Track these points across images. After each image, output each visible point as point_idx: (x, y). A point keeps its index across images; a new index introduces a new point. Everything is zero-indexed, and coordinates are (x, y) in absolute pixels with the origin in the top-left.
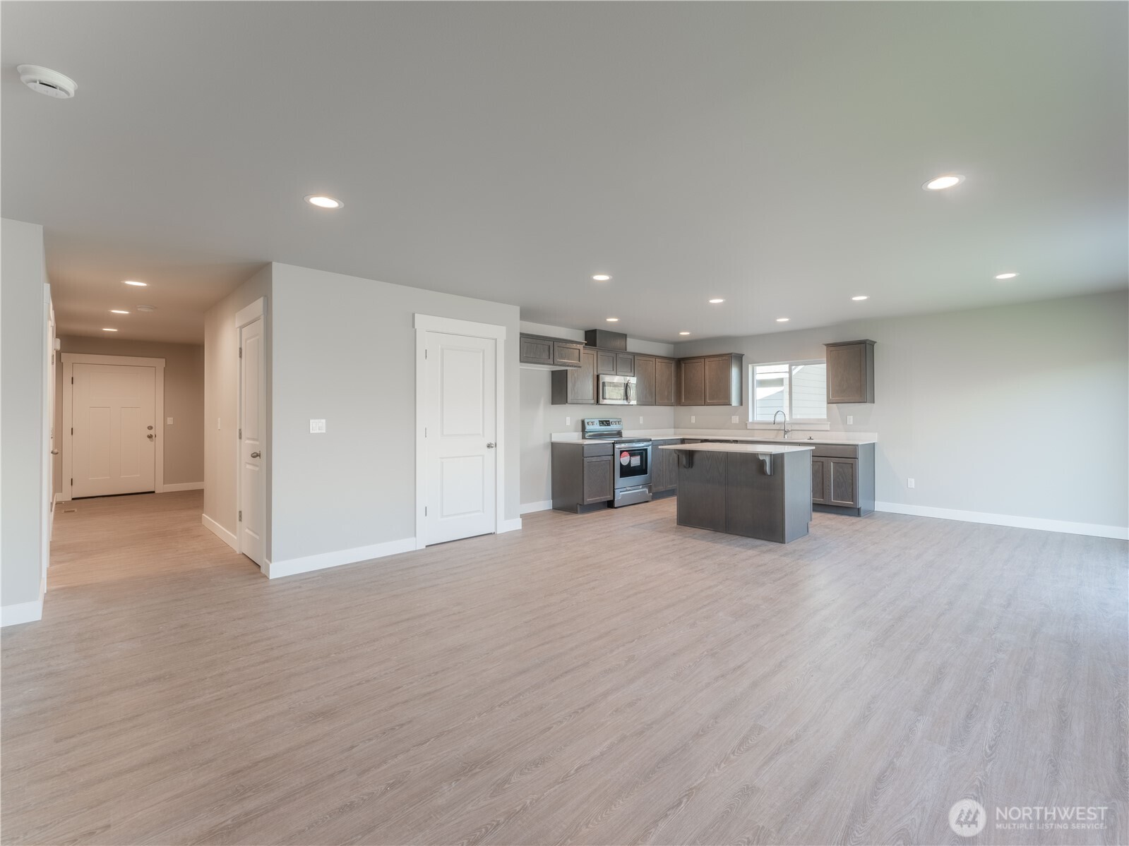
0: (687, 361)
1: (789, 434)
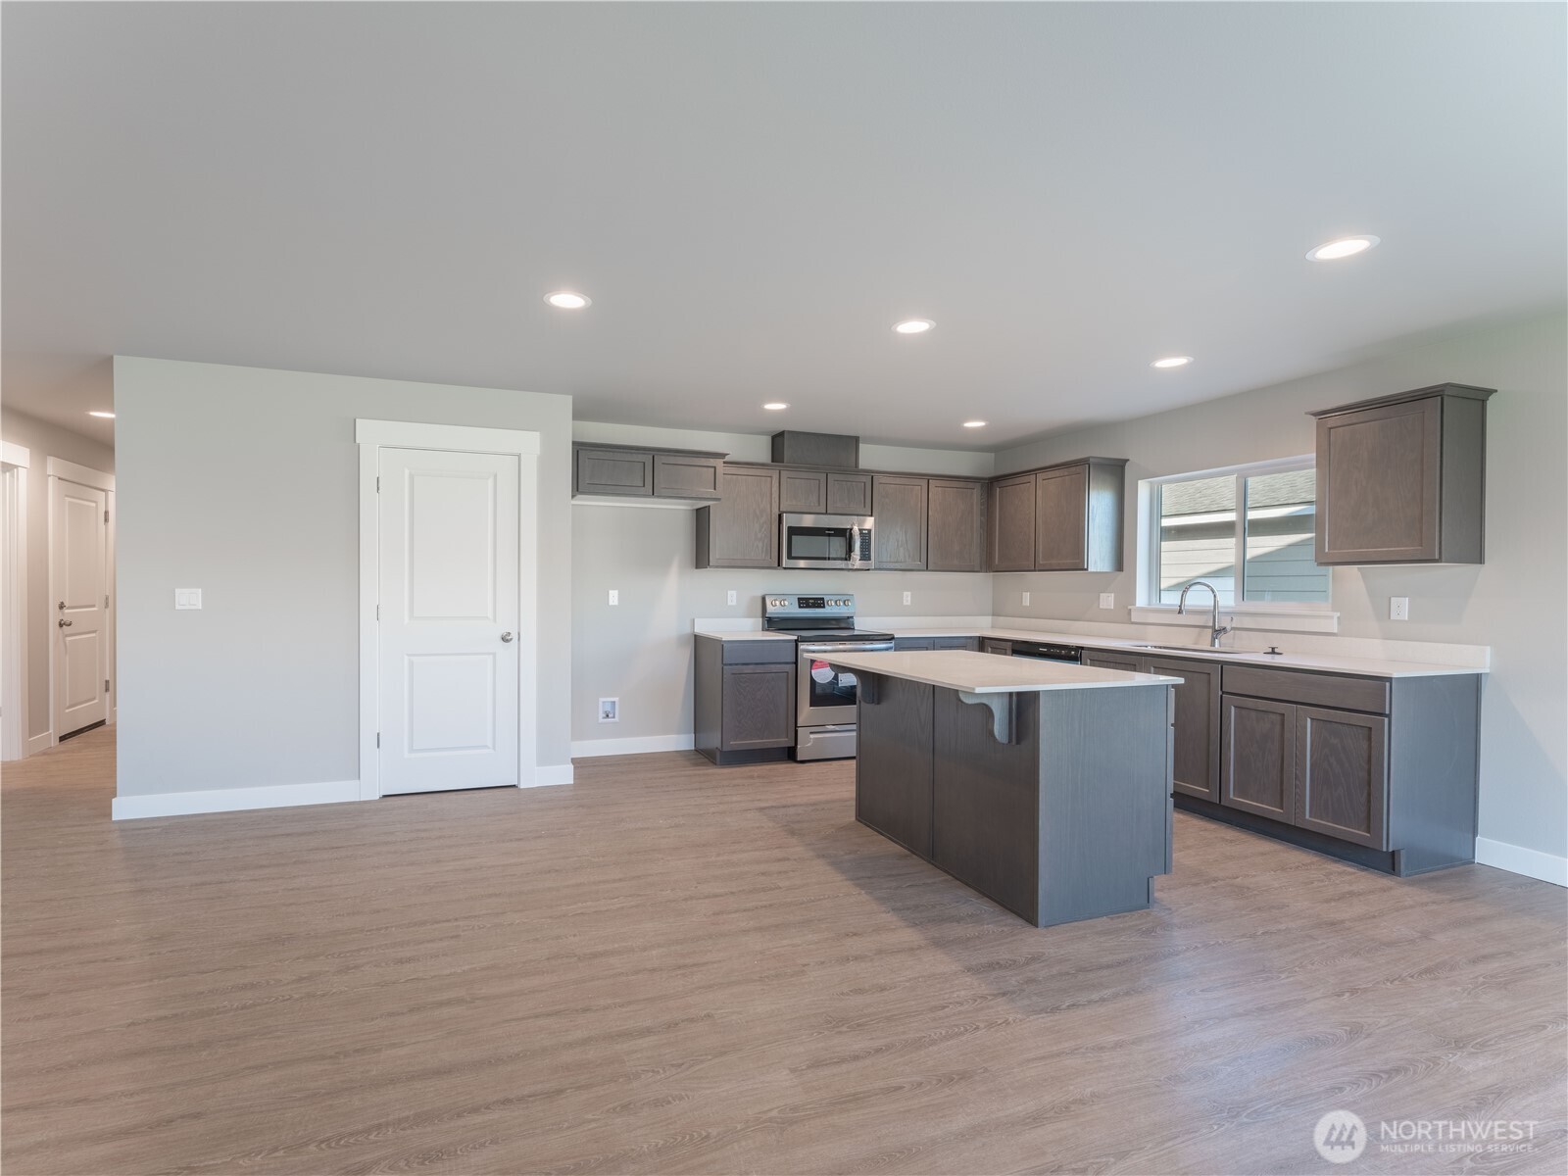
0: (1004, 483)
1: (1224, 637)
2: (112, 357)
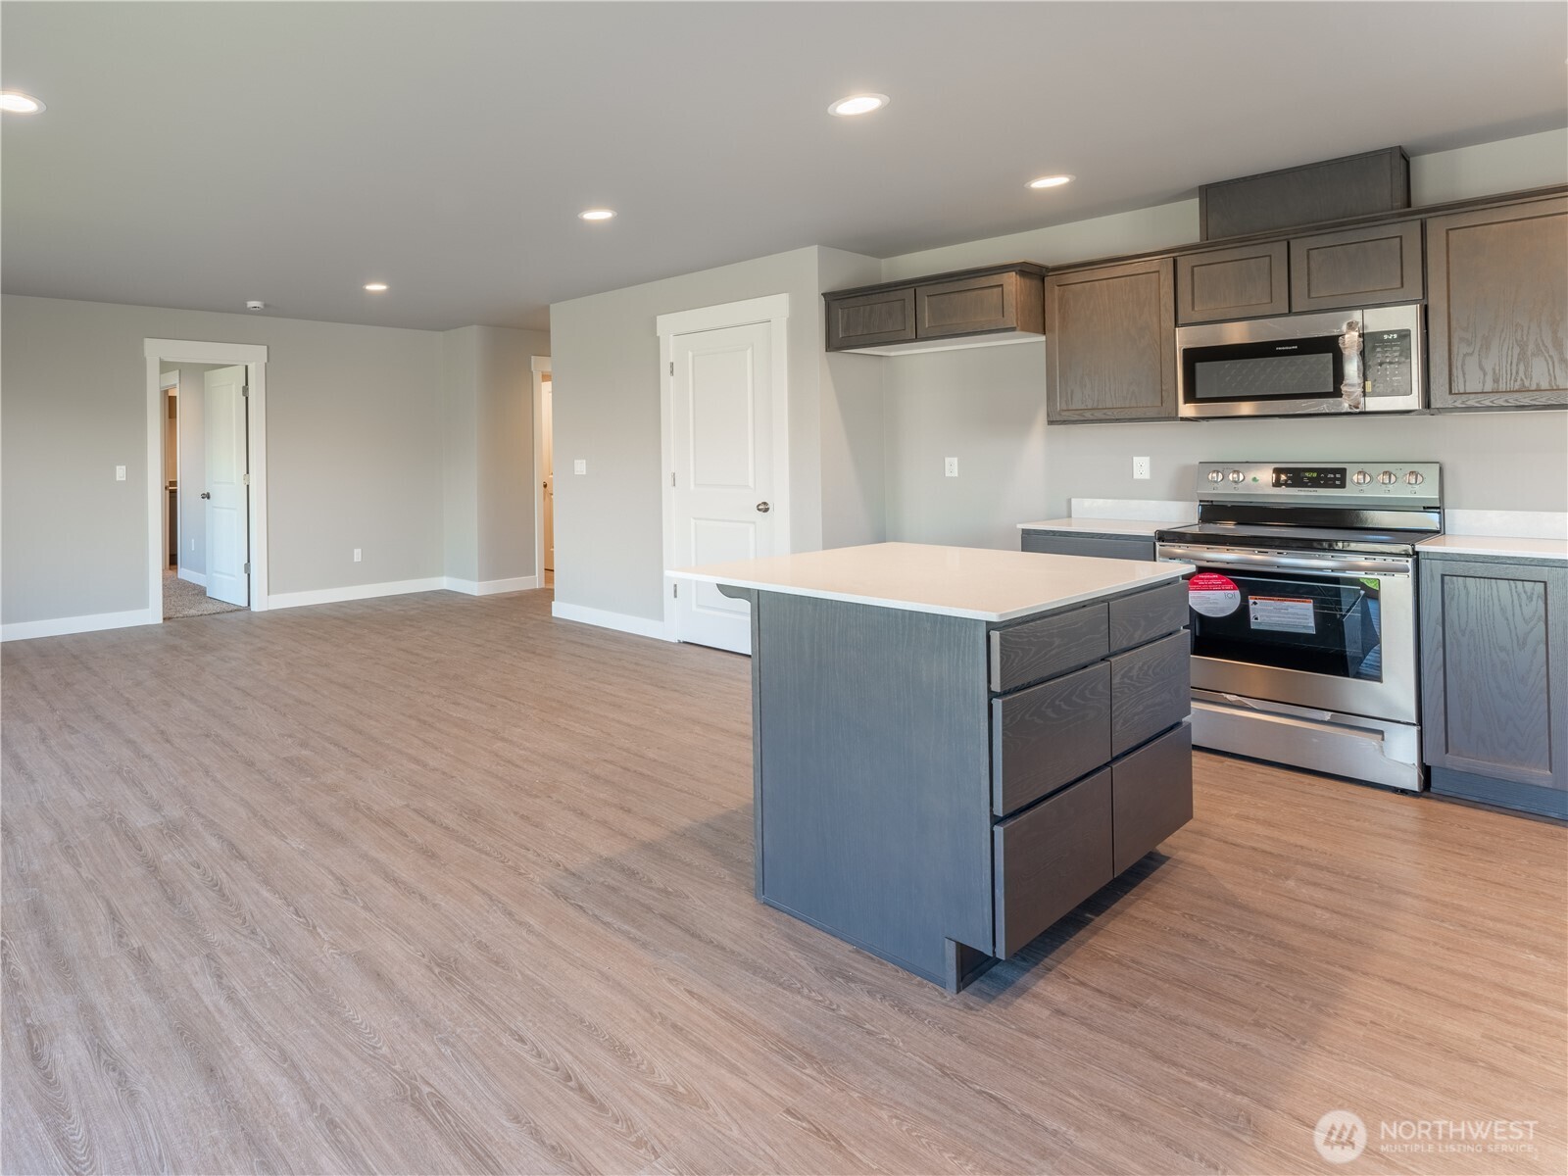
2: (549, 307)
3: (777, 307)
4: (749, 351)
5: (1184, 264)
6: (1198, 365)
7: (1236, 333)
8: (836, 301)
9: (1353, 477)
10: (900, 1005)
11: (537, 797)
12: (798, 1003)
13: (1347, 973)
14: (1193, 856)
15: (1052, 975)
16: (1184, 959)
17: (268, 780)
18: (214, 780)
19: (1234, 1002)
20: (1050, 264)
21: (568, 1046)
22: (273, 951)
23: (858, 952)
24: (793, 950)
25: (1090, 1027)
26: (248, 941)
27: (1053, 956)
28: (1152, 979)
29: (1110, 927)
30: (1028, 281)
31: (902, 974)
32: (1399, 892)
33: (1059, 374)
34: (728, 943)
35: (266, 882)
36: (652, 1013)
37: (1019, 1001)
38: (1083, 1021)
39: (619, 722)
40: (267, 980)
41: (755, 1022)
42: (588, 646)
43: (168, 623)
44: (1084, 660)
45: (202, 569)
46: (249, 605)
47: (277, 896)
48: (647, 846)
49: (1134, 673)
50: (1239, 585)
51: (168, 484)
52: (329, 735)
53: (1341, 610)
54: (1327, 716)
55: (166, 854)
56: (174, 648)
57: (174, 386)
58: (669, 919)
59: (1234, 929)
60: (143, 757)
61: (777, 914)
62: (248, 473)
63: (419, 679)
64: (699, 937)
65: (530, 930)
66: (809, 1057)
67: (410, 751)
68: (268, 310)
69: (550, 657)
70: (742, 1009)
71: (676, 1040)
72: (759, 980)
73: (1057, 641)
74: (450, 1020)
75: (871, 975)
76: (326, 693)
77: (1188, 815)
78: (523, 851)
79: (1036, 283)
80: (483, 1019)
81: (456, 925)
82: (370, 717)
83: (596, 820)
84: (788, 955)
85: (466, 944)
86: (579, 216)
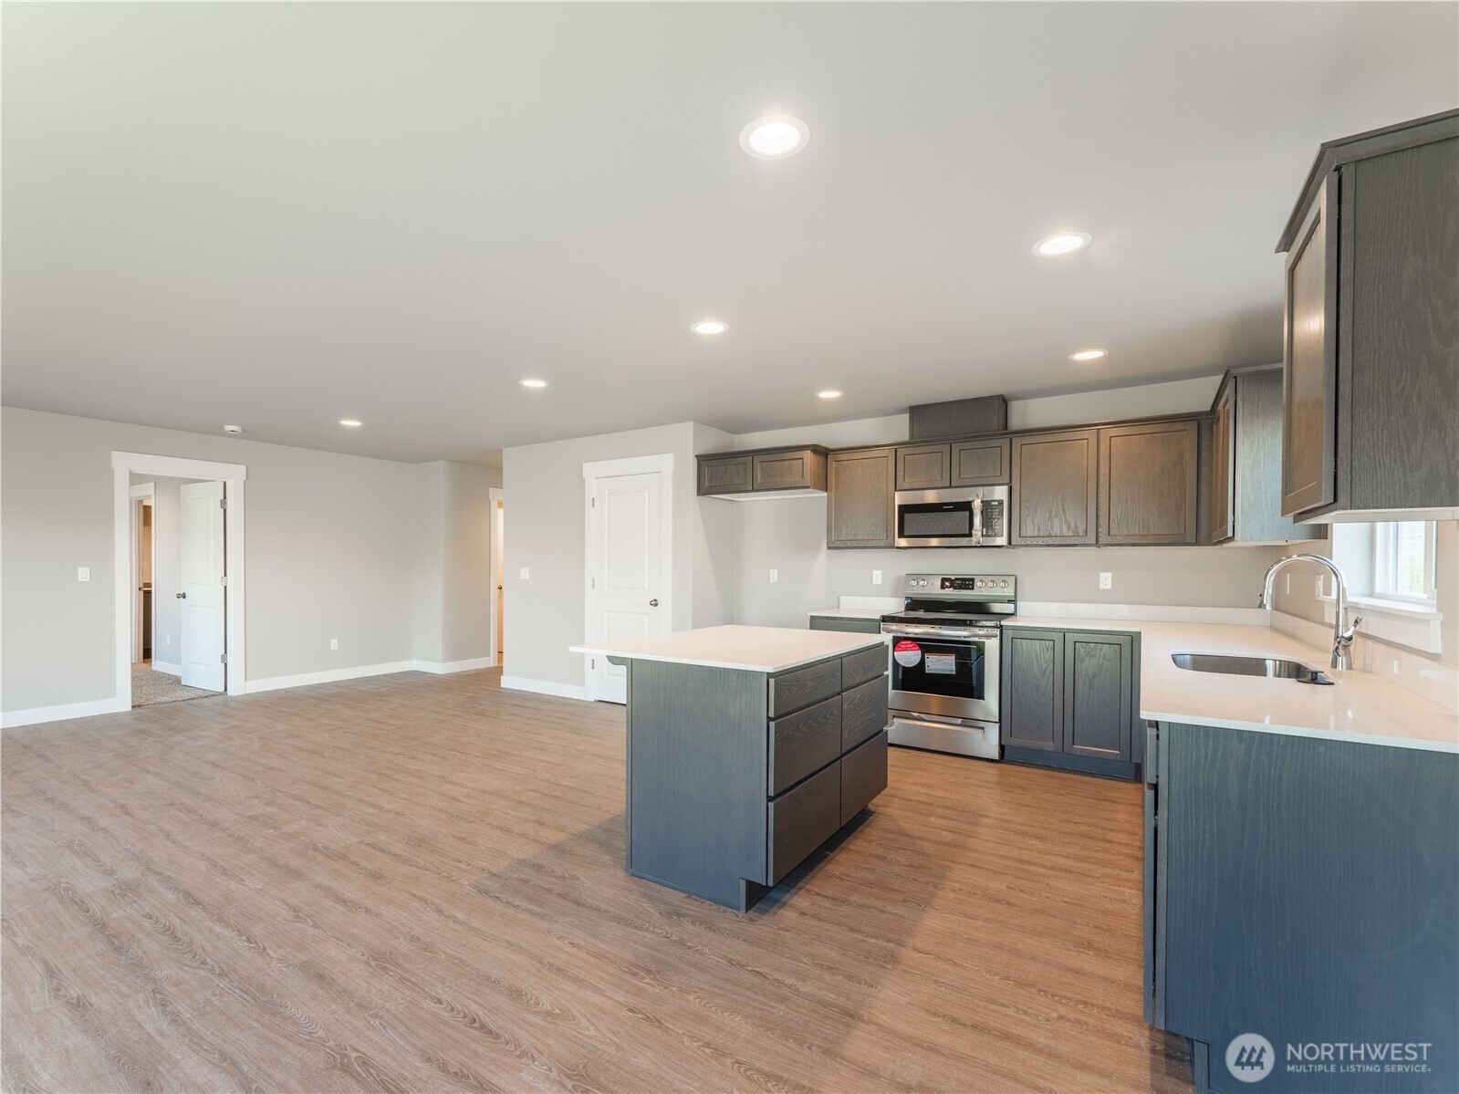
2: (502, 451)
3: (666, 462)
4: (647, 493)
5: (901, 453)
6: (906, 515)
7: (931, 497)
8: (703, 460)
9: (978, 584)
10: (711, 927)
11: (473, 822)
12: (645, 937)
13: (952, 864)
14: (887, 809)
15: (802, 892)
16: (873, 870)
17: (231, 836)
18: (176, 842)
19: (895, 890)
20: (831, 447)
21: (476, 998)
22: (222, 975)
23: (688, 897)
24: (646, 903)
25: (819, 919)
26: (198, 971)
27: (804, 880)
28: (855, 885)
29: (837, 858)
30: (818, 457)
31: (715, 906)
32: (982, 816)
33: (836, 517)
34: (603, 906)
35: (221, 919)
36: (542, 964)
37: (782, 911)
38: (815, 917)
39: (543, 761)
40: (213, 999)
41: (615, 956)
42: (527, 708)
43: (137, 710)
44: (825, 695)
45: (177, 661)
46: (226, 690)
47: (230, 929)
48: (552, 847)
49: (856, 701)
50: (921, 647)
51: (142, 585)
52: (294, 793)
53: (970, 660)
54: (959, 721)
55: (116, 911)
56: (142, 731)
57: (149, 497)
58: (562, 896)
59: (900, 848)
60: (98, 830)
61: (639, 881)
62: (225, 575)
63: (383, 742)
64: (584, 905)
65: (456, 920)
66: (648, 971)
67: (369, 799)
68: (246, 434)
69: (495, 718)
70: (607, 948)
71: (558, 978)
72: (621, 927)
73: (810, 684)
74: (381, 999)
75: (695, 911)
76: (295, 759)
77: (885, 785)
78: (457, 864)
79: (822, 458)
80: (409, 993)
81: (394, 927)
82: (335, 776)
83: (517, 834)
84: (643, 907)
85: (401, 939)
86: (520, 382)
